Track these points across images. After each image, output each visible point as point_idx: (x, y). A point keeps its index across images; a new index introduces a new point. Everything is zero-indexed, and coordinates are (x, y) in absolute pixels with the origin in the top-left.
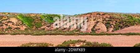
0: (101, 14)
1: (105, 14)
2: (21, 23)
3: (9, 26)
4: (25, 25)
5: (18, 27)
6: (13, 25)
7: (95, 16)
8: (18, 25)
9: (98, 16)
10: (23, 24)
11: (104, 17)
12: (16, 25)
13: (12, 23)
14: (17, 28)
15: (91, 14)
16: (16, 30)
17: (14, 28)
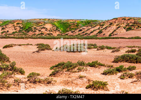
0: (127, 19)
1: (130, 19)
2: (55, 29)
3: (42, 32)
4: (59, 30)
5: (51, 32)
6: (46, 30)
7: (120, 21)
8: (52, 31)
9: (123, 21)
10: (57, 29)
11: (129, 22)
12: (50, 31)
13: (45, 29)
14: (49, 34)
15: (117, 19)
16: (48, 35)
17: (46, 34)
